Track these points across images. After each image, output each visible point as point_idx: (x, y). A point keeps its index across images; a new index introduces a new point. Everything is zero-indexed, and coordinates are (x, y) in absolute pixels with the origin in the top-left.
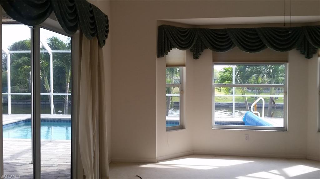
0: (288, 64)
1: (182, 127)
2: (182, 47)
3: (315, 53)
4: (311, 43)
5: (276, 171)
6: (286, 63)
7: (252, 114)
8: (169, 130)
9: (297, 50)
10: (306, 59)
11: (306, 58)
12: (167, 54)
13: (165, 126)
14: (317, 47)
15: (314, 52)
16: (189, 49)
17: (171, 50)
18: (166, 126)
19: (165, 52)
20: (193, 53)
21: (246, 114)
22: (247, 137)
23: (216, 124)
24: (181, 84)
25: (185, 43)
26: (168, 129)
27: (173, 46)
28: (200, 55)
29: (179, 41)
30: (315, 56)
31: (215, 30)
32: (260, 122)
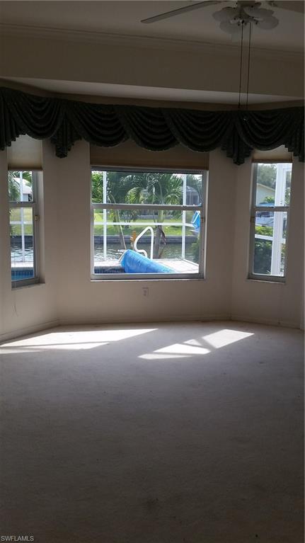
0: (208, 172)
1: (39, 281)
2: (36, 134)
3: (248, 156)
4: (244, 139)
5: (193, 342)
6: (204, 171)
7: (138, 254)
8: (17, 287)
9: (223, 150)
10: (235, 165)
11: (235, 163)
12: (10, 146)
13: (9, 280)
14: (252, 146)
15: (247, 154)
16: (49, 138)
17: (17, 138)
18: (12, 279)
19: (6, 141)
20: (57, 146)
21: (126, 254)
22: (145, 292)
23: (95, 273)
24: (34, 202)
25: (42, 126)
26: (16, 285)
27: (21, 130)
28: (69, 150)
29: (32, 121)
30: (247, 161)
31: (94, 105)
32: (153, 266)
